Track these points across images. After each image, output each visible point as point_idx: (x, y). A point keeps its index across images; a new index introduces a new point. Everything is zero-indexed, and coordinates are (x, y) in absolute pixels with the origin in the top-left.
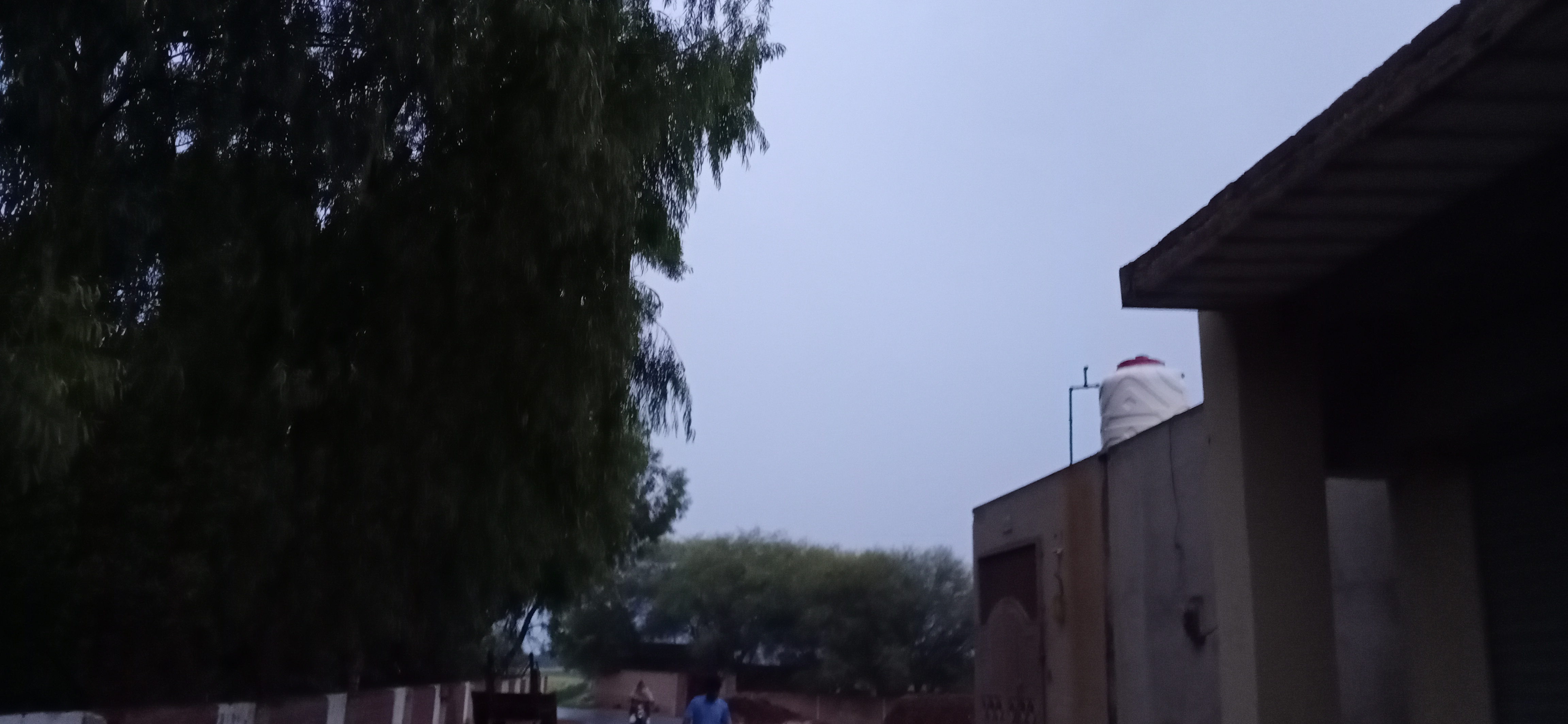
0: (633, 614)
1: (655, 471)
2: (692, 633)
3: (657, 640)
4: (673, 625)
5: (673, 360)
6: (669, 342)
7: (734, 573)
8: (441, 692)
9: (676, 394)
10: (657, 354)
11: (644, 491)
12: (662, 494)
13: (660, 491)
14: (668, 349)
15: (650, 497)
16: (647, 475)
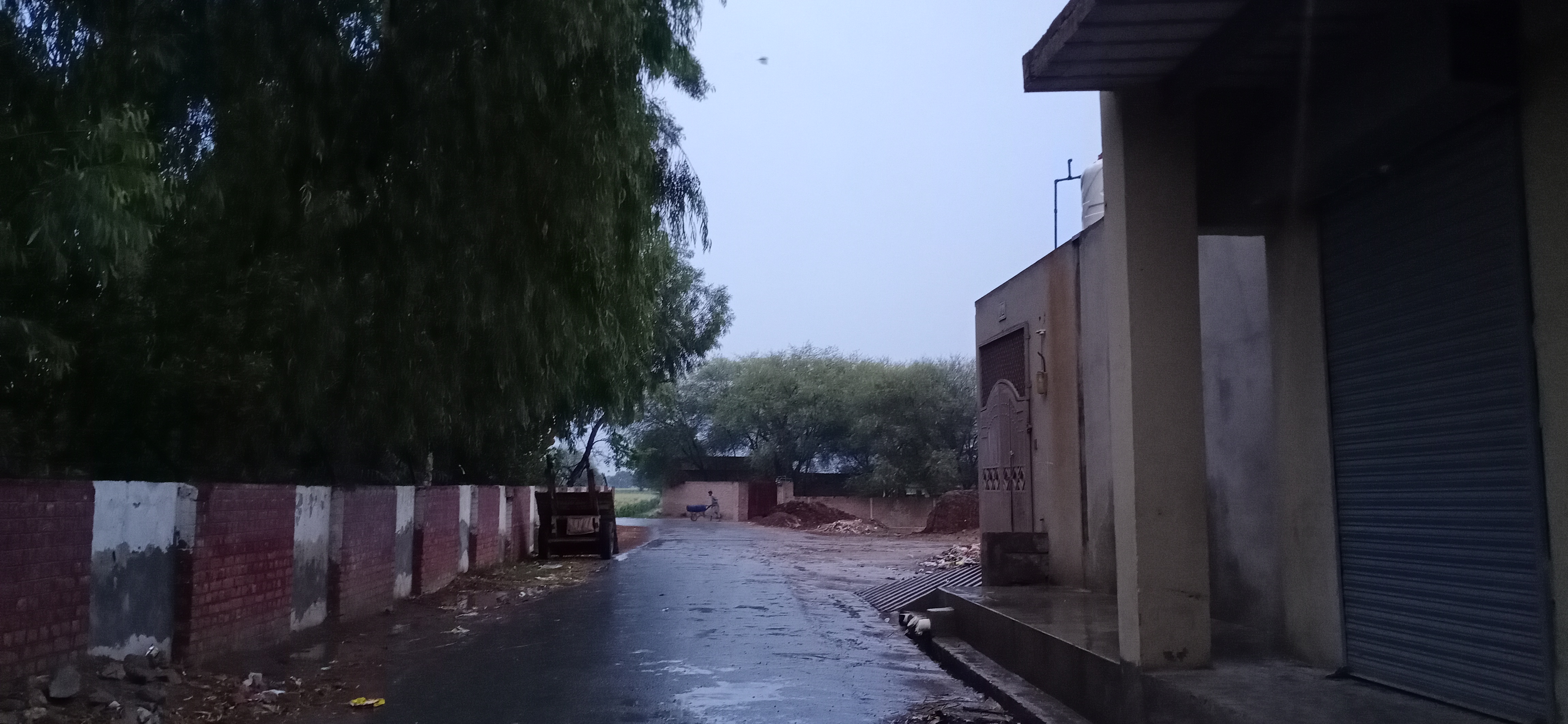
0: (694, 431)
1: (698, 290)
2: (752, 447)
3: (719, 454)
4: (729, 438)
5: (688, 174)
6: (684, 156)
7: (788, 389)
8: (507, 492)
9: (693, 206)
10: (673, 169)
11: (689, 309)
12: (706, 311)
13: (704, 308)
14: (683, 163)
15: (695, 315)
16: (691, 294)
